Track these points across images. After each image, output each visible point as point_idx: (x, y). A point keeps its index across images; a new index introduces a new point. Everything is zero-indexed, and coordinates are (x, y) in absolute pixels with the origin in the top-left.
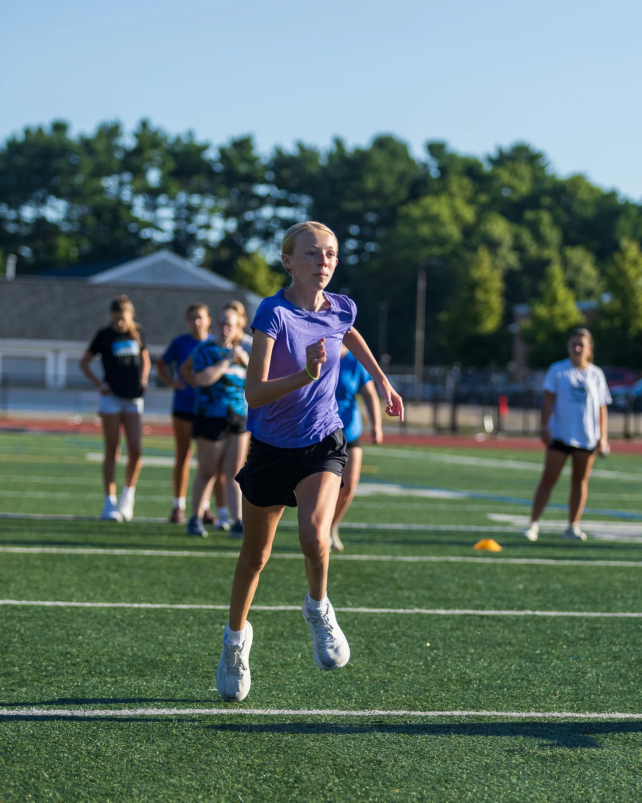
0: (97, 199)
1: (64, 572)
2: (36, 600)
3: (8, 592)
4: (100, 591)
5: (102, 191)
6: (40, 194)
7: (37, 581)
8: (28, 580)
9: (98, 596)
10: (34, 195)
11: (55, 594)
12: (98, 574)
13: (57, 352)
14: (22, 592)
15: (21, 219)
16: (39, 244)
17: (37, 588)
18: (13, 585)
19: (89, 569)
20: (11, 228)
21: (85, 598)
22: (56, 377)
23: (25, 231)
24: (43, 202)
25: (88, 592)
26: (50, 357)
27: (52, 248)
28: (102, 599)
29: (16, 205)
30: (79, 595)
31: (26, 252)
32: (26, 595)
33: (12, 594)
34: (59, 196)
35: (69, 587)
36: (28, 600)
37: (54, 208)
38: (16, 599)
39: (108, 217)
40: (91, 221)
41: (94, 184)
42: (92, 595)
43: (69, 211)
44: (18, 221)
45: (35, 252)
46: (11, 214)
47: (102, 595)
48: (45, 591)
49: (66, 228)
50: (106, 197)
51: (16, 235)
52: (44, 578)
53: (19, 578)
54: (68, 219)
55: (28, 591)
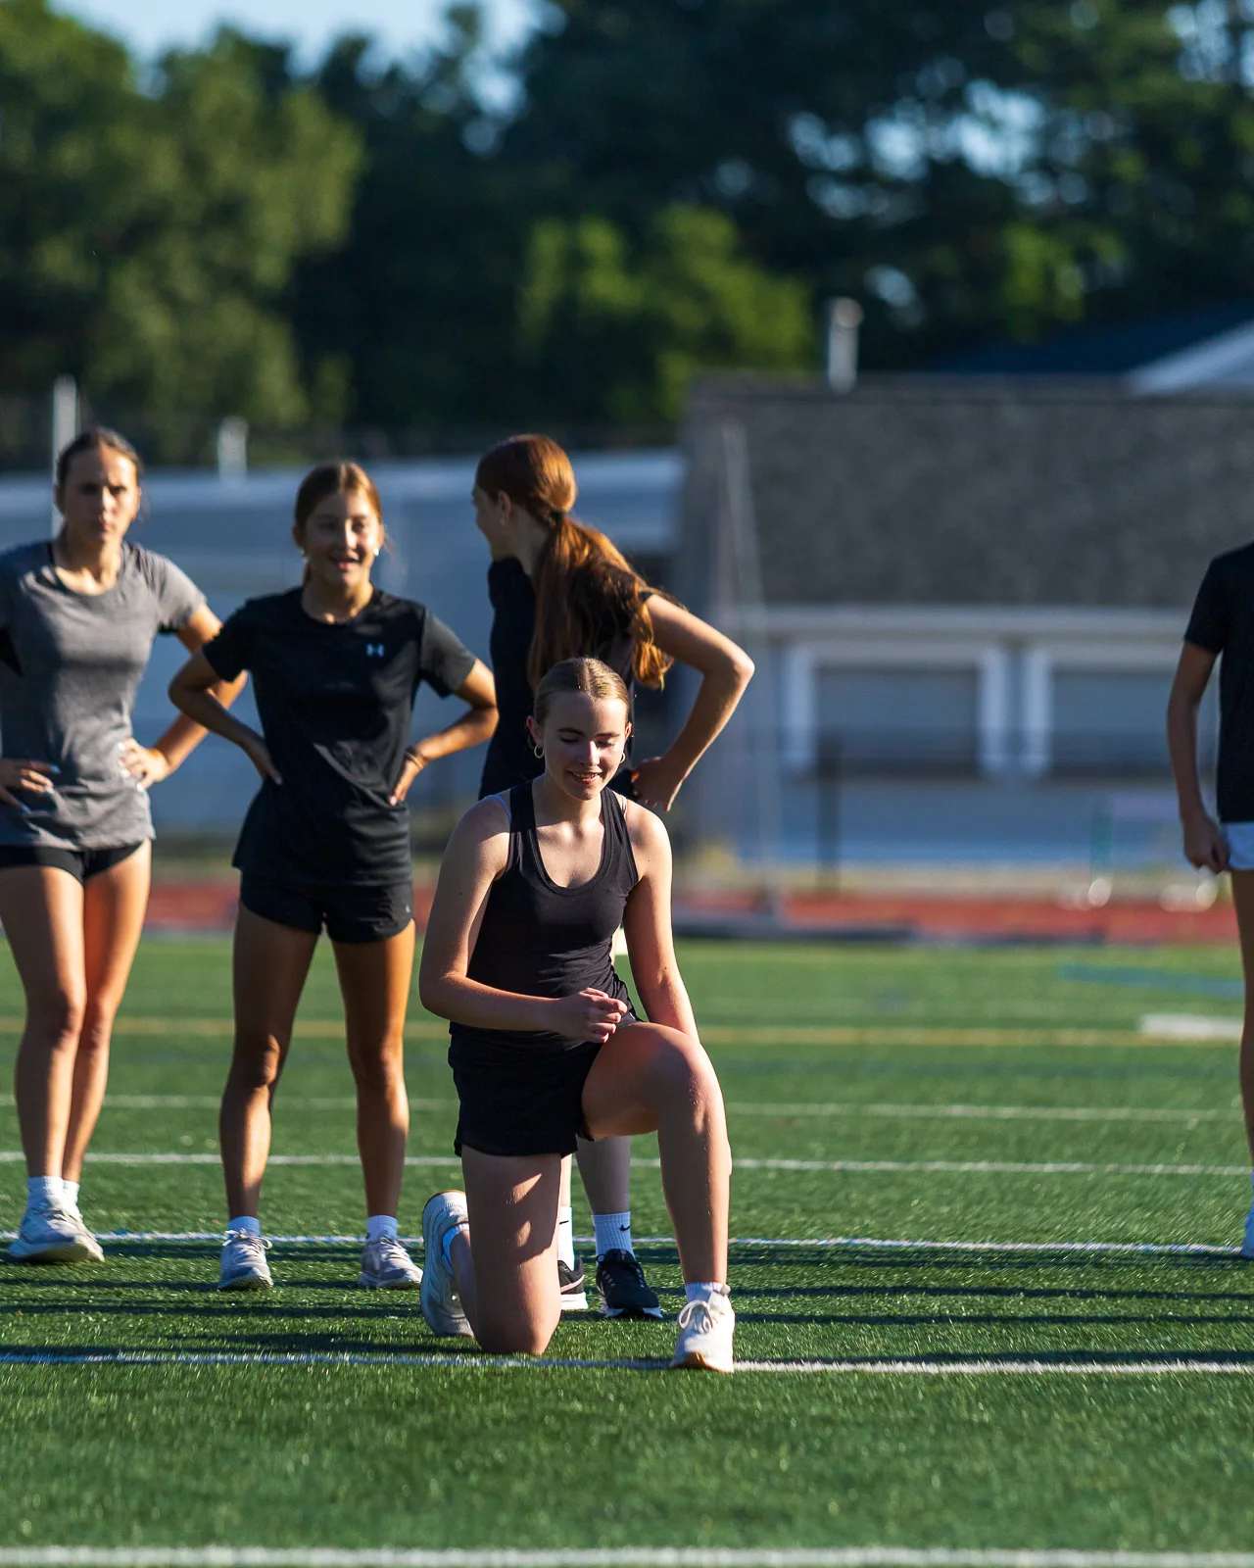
0: (1155, 84)
1: (1079, 1445)
2: (983, 1545)
3: (880, 1520)
4: (1214, 1511)
5: (1171, 54)
6: (939, 75)
7: (984, 1479)
8: (949, 1474)
9: (1210, 1530)
10: (922, 79)
11: (1049, 1524)
12: (1205, 1448)
13: (1016, 647)
14: (930, 1519)
15: (877, 166)
16: (944, 259)
17: (986, 1504)
18: (894, 1492)
19: (1171, 1434)
20: (839, 201)
21: (1161, 1539)
22: (1016, 741)
23: (884, 208)
24: (953, 104)
25: (1171, 1516)
26: (994, 664)
27: (989, 272)
28: (1224, 1539)
29: (853, 121)
30: (1142, 1525)
31: (893, 286)
32: (948, 1528)
33: (892, 1529)
34: (1009, 79)
35: (1101, 1500)
36: (954, 1546)
37: (994, 125)
38: (909, 1545)
39: (1191, 151)
40: (1129, 166)
41: (1139, 29)
42: (1185, 1526)
43: (1046, 135)
44: (865, 175)
45: (927, 287)
46: (839, 153)
47: (1225, 1525)
48: (1013, 1512)
49: (1037, 193)
50: (1188, 78)
51: (859, 225)
52: (1009, 1470)
53: (915, 1469)
54: (1044, 165)
55: (949, 1516)
